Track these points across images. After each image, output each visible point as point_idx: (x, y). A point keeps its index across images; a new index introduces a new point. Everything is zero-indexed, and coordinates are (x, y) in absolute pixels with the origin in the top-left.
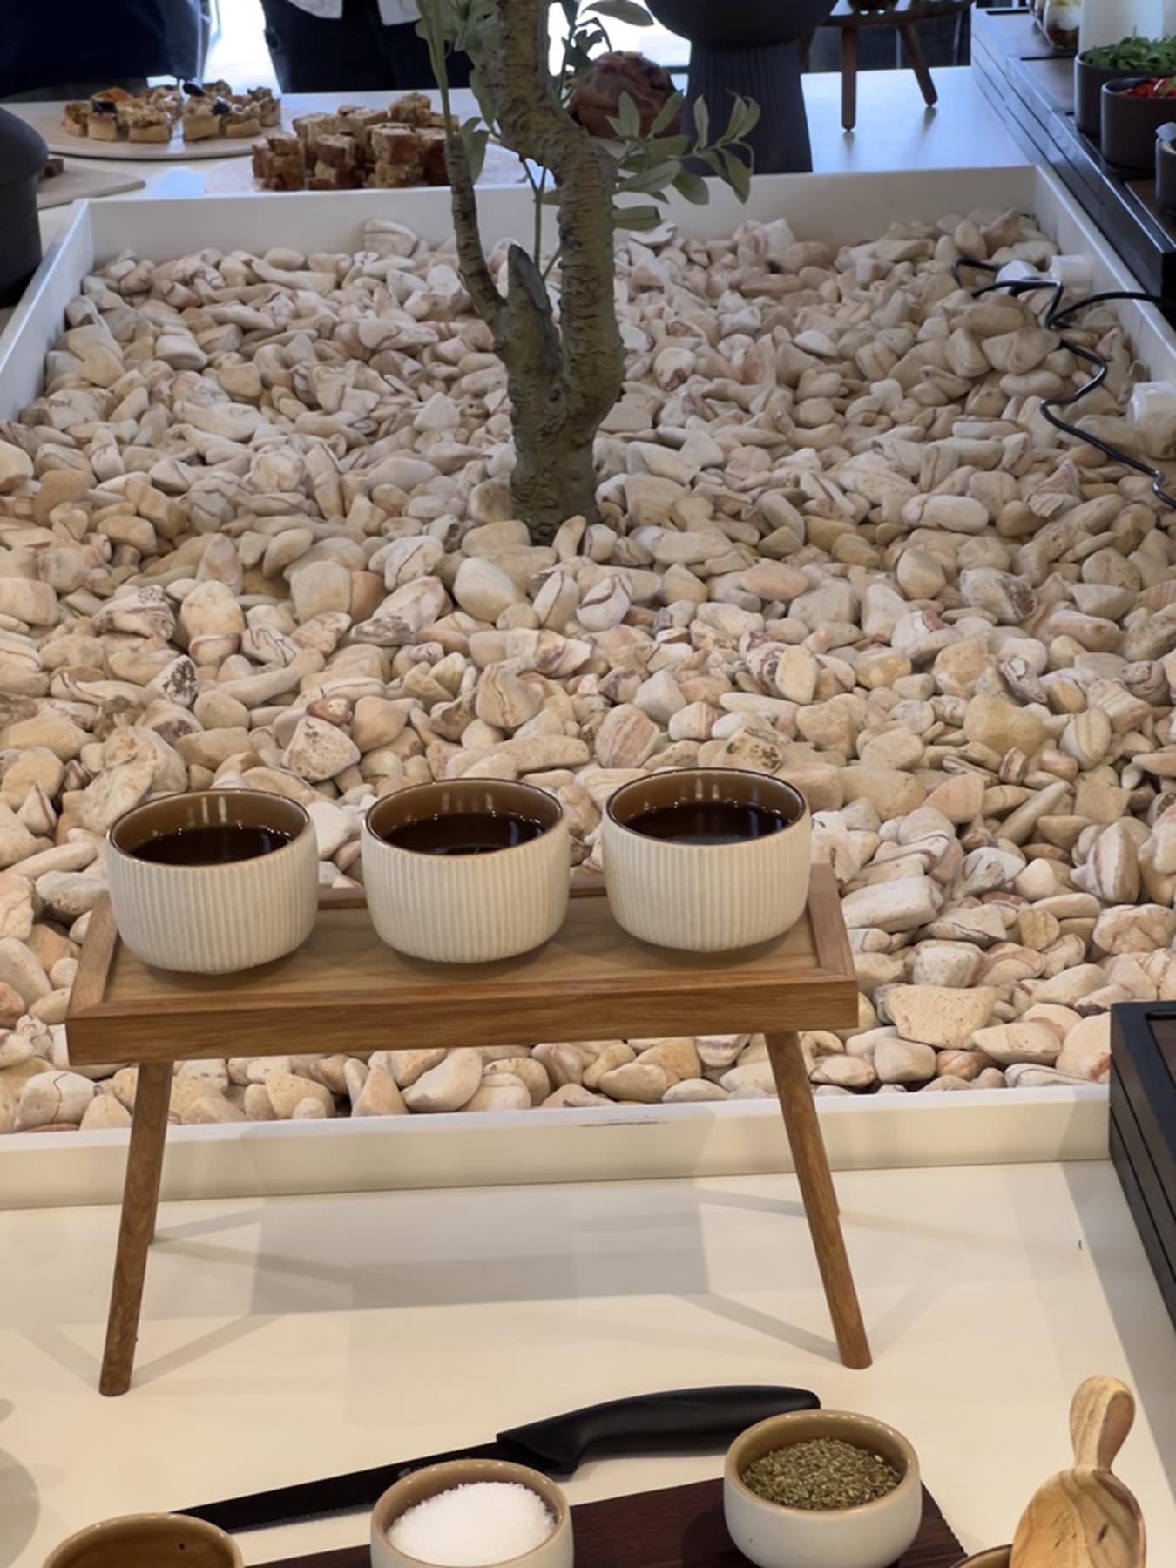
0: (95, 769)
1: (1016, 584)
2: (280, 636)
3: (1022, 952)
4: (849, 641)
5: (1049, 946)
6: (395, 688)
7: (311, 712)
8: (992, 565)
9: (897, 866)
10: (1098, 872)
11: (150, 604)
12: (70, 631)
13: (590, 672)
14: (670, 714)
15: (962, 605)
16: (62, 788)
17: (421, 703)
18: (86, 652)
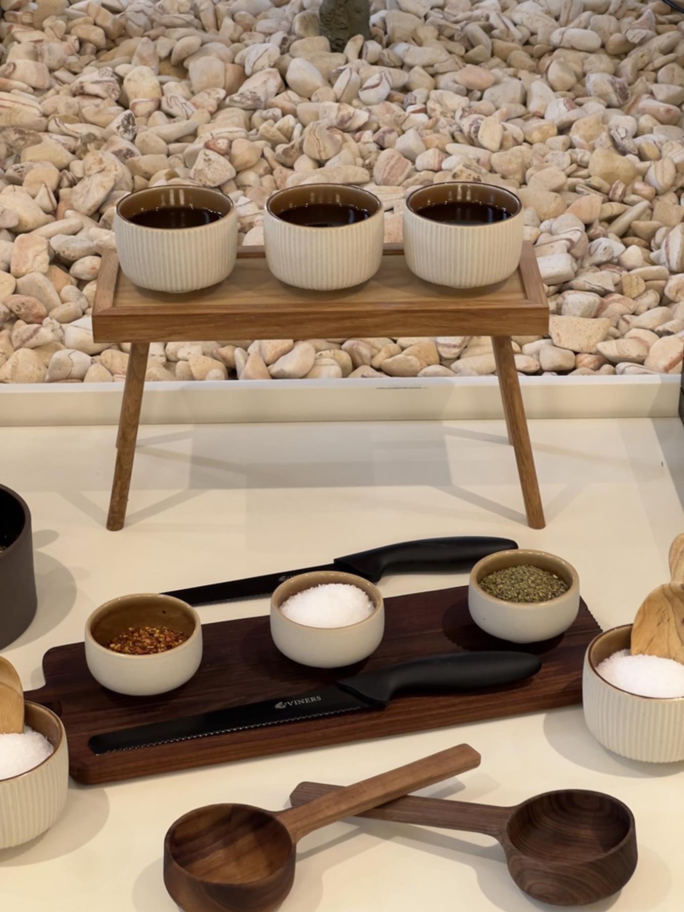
0: (79, 176)
1: (619, 83)
2: (184, 101)
3: (623, 299)
4: (519, 115)
5: (638, 296)
6: (253, 135)
7: (207, 146)
8: (604, 71)
9: (552, 247)
10: (667, 255)
11: (105, 78)
12: (58, 93)
13: (368, 129)
14: (416, 155)
15: (586, 95)
16: (59, 186)
17: (269, 144)
18: (69, 106)
